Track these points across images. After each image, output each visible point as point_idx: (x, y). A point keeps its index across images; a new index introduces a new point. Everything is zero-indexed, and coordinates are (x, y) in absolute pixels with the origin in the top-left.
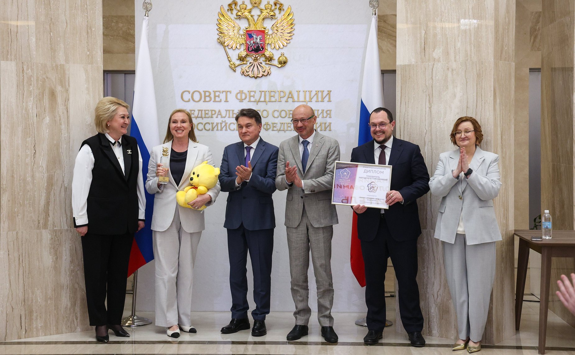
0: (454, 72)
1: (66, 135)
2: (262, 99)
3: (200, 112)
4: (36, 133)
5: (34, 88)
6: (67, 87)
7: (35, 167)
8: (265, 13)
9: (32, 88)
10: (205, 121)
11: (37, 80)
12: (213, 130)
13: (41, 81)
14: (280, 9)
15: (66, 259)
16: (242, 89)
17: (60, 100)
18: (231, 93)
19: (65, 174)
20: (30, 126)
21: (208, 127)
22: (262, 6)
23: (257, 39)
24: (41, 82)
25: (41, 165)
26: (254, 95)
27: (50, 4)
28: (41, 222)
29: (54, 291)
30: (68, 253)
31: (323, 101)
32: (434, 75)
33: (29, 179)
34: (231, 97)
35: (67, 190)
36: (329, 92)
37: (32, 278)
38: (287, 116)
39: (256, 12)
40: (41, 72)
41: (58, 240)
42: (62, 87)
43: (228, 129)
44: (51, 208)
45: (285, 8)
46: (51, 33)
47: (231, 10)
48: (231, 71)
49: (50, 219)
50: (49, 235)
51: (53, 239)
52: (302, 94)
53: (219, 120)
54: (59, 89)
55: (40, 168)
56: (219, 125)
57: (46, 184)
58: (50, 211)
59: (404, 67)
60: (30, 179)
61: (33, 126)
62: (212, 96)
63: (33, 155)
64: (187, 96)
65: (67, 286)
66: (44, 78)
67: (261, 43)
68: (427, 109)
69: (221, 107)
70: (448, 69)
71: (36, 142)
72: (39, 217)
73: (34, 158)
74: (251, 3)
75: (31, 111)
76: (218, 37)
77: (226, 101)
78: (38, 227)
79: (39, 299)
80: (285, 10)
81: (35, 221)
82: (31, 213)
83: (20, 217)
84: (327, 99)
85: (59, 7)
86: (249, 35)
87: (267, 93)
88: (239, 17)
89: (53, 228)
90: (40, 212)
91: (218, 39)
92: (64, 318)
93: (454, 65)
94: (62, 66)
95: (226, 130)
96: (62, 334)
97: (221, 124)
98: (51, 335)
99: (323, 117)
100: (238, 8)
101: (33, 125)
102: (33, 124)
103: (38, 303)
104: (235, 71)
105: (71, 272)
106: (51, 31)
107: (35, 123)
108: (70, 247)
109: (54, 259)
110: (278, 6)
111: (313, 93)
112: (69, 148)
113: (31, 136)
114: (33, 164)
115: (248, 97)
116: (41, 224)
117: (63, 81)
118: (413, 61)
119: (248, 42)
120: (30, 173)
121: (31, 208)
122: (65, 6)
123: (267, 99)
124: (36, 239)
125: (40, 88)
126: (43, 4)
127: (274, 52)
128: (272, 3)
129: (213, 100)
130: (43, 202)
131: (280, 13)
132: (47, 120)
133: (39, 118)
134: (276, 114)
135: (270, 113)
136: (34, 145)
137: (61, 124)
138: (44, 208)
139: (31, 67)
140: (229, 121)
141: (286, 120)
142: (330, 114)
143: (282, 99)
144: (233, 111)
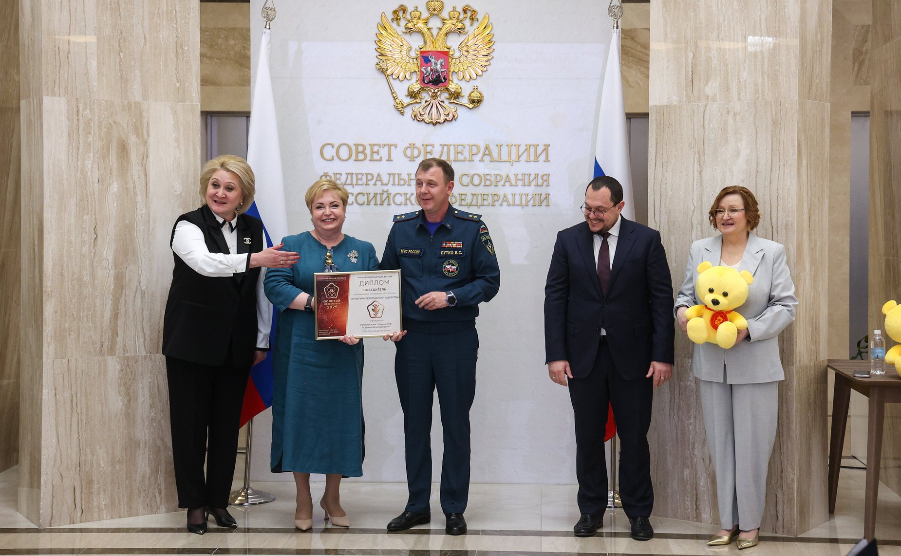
0: (738, 117)
1: (144, 212)
3: (349, 176)
4: (97, 207)
5: (94, 138)
6: (146, 137)
7: (97, 261)
8: (449, 25)
9: (91, 139)
10: (357, 190)
11: (100, 127)
12: (368, 204)
13: (105, 128)
14: (472, 19)
15: (144, 401)
16: (413, 142)
17: (134, 157)
18: (396, 148)
19: (142, 270)
20: (89, 196)
21: (361, 199)
22: (445, 15)
23: (437, 64)
24: (105, 130)
25: (105, 256)
26: (432, 150)
27: (119, 9)
29: (125, 451)
30: (147, 392)
31: (536, 161)
32: (707, 121)
34: (397, 154)
35: (146, 295)
36: (547, 147)
37: (91, 431)
38: (483, 183)
39: (435, 23)
40: (106, 113)
41: (131, 372)
42: (138, 136)
43: (392, 202)
44: (120, 322)
45: (480, 16)
46: (121, 54)
47: (398, 19)
48: (397, 114)
49: (119, 339)
50: (117, 364)
51: (124, 372)
52: (504, 150)
53: (379, 189)
54: (133, 139)
55: (104, 261)
56: (379, 197)
57: (113, 287)
58: (118, 328)
59: (660, 109)
60: (88, 279)
61: (93, 198)
62: (368, 151)
63: (93, 241)
64: (329, 152)
65: (146, 442)
66: (110, 123)
67: (443, 70)
68: (696, 174)
69: (381, 168)
70: (728, 112)
71: (98, 222)
72: (102, 336)
73: (95, 246)
74: (428, 9)
75: (89, 174)
76: (377, 61)
77: (389, 160)
78: (101, 353)
79: (101, 462)
80: (480, 20)
81: (96, 343)
82: (90, 331)
83: (72, 337)
84: (542, 158)
85: (133, 13)
86: (425, 58)
87: (452, 148)
88: (409, 31)
89: (124, 355)
90: (104, 330)
91: (377, 64)
92: (140, 492)
93: (738, 107)
94: (138, 105)
95: (389, 204)
96: (138, 515)
97: (381, 194)
98: (120, 517)
99: (537, 186)
100: (408, 17)
101: (92, 195)
102: (92, 193)
103: (101, 469)
104: (402, 114)
105: (151, 421)
106: (120, 51)
107: (96, 193)
108: (150, 383)
109: (126, 402)
110: (469, 14)
111: (522, 149)
112: (149, 231)
113: (90, 213)
114: (93, 255)
115: (422, 153)
116: (105, 348)
117: (140, 129)
118: (675, 100)
119: (423, 69)
120: (88, 269)
121: (90, 322)
122: (143, 11)
123: (452, 157)
124: (98, 372)
125: (104, 139)
126: (109, 9)
127: (463, 84)
128: (460, 9)
129: (369, 157)
130: (108, 314)
131: (472, 25)
132: (115, 187)
133: (103, 185)
134: (466, 180)
136: (94, 226)
137: (135, 194)
138: (110, 324)
139: (90, 106)
140: (393, 190)
141: (481, 190)
142: (547, 181)
143: (474, 158)
144: (399, 175)
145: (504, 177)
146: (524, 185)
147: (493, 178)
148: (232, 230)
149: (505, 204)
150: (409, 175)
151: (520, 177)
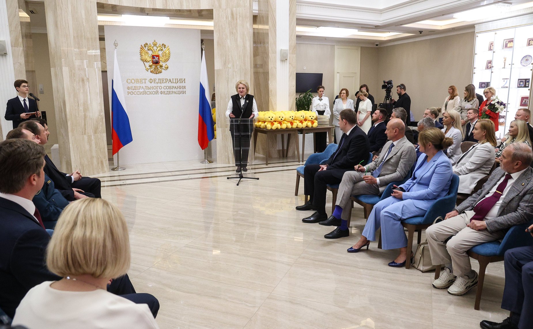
2: (159, 82)
8: (159, 48)
9: (75, 78)
10: (137, 91)
12: (140, 94)
14: (165, 47)
16: (151, 78)
17: (86, 83)
21: (138, 93)
23: (157, 59)
24: (78, 76)
25: (81, 110)
26: (156, 80)
28: (83, 132)
29: (91, 159)
30: (94, 144)
31: (182, 83)
32: (229, 73)
33: (77, 115)
34: (147, 81)
36: (185, 79)
44: (86, 126)
47: (145, 47)
48: (146, 71)
49: (86, 131)
52: (174, 80)
53: (143, 90)
54: (85, 78)
56: (143, 92)
57: (84, 117)
62: (139, 81)
63: (78, 105)
64: (129, 81)
66: (79, 74)
68: (227, 85)
69: (143, 85)
70: (234, 71)
73: (78, 107)
74: (153, 44)
77: (145, 83)
78: (82, 135)
81: (81, 132)
82: (79, 129)
83: (75, 130)
84: (184, 82)
85: (83, 44)
86: (153, 57)
87: (161, 80)
88: (149, 50)
89: (88, 135)
91: (141, 58)
93: (236, 70)
95: (146, 94)
97: (144, 92)
99: (182, 89)
100: (148, 46)
102: (77, 93)
104: (148, 71)
108: (95, 141)
111: (178, 80)
113: (76, 98)
115: (153, 81)
116: (83, 133)
118: (221, 68)
119: (153, 60)
120: (77, 113)
122: (85, 44)
123: (161, 82)
124: (82, 139)
125: (78, 78)
127: (163, 63)
130: (83, 124)
131: (164, 49)
132: (82, 91)
134: (165, 88)
135: (163, 87)
136: (78, 102)
138: (84, 127)
139: (74, 69)
140: (147, 91)
141: (169, 90)
142: (185, 87)
143: (167, 82)
144: (148, 87)
145: (174, 87)
146: (179, 89)
147: (172, 87)
148: (244, 99)
149: (175, 93)
150: (150, 87)
151: (178, 87)
